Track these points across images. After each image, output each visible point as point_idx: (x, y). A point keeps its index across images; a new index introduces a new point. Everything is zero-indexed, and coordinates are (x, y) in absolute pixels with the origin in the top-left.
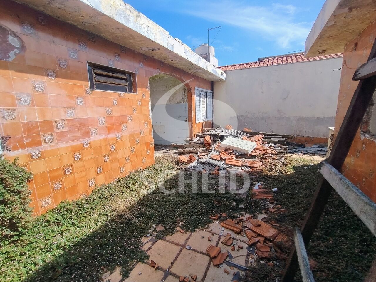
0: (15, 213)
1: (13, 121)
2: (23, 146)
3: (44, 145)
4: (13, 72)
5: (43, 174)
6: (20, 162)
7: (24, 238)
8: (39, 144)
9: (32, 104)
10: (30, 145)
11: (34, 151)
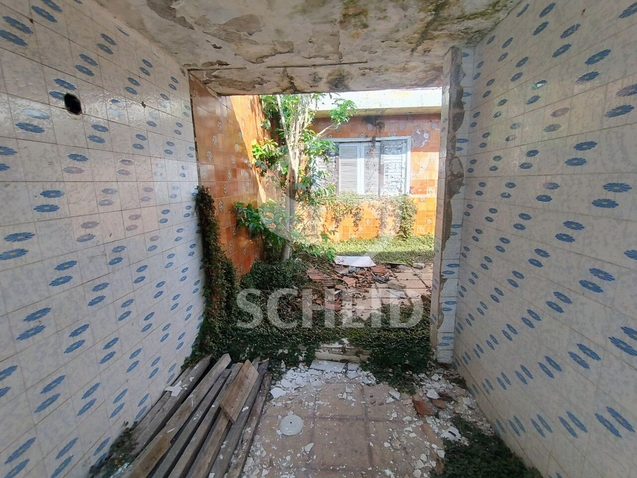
0: (407, 226)
1: (417, 179)
2: (418, 193)
3: (428, 194)
4: (422, 152)
5: (423, 211)
6: (415, 201)
7: (407, 240)
8: (425, 193)
9: (427, 170)
10: (421, 193)
11: (422, 196)
